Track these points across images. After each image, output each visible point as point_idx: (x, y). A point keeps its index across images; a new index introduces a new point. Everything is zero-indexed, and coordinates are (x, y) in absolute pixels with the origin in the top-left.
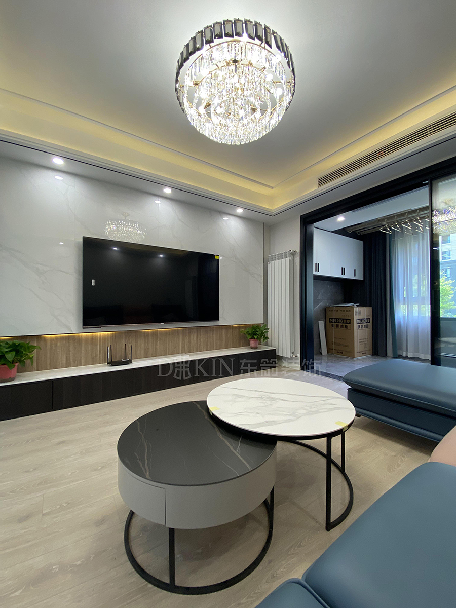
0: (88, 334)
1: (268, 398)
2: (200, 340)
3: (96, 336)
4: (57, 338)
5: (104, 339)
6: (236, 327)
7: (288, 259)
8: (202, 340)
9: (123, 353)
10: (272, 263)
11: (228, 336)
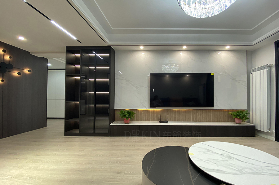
0: (152, 110)
1: (227, 156)
2: (202, 116)
3: (155, 111)
4: (142, 110)
5: (158, 112)
6: (226, 111)
7: (265, 70)
8: (203, 116)
9: (165, 119)
10: (254, 73)
11: (220, 115)
